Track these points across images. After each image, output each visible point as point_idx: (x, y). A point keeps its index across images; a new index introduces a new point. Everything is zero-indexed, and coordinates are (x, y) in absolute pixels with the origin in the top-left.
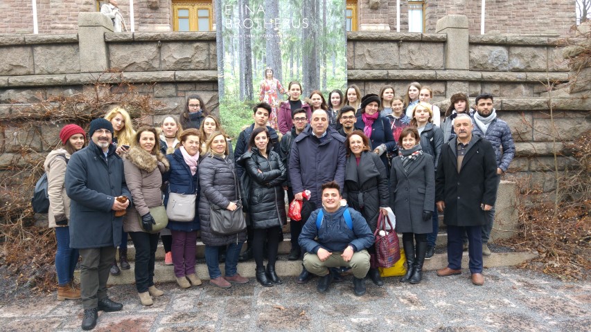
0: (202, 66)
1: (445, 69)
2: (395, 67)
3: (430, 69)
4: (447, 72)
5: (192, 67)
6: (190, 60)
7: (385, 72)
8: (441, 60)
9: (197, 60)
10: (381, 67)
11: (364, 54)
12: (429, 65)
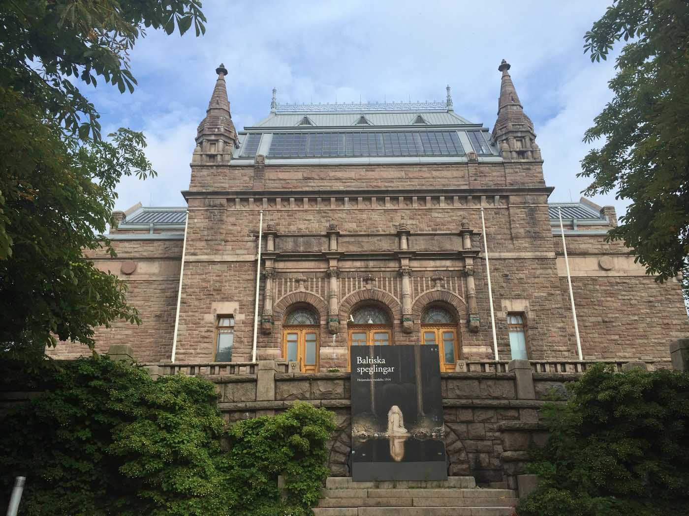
1: (517, 399)
2: (478, 397)
3: (505, 398)
4: (518, 401)
5: (333, 397)
6: (331, 392)
7: (470, 401)
8: (513, 391)
9: (336, 392)
10: (467, 398)
11: (454, 388)
12: (504, 396)
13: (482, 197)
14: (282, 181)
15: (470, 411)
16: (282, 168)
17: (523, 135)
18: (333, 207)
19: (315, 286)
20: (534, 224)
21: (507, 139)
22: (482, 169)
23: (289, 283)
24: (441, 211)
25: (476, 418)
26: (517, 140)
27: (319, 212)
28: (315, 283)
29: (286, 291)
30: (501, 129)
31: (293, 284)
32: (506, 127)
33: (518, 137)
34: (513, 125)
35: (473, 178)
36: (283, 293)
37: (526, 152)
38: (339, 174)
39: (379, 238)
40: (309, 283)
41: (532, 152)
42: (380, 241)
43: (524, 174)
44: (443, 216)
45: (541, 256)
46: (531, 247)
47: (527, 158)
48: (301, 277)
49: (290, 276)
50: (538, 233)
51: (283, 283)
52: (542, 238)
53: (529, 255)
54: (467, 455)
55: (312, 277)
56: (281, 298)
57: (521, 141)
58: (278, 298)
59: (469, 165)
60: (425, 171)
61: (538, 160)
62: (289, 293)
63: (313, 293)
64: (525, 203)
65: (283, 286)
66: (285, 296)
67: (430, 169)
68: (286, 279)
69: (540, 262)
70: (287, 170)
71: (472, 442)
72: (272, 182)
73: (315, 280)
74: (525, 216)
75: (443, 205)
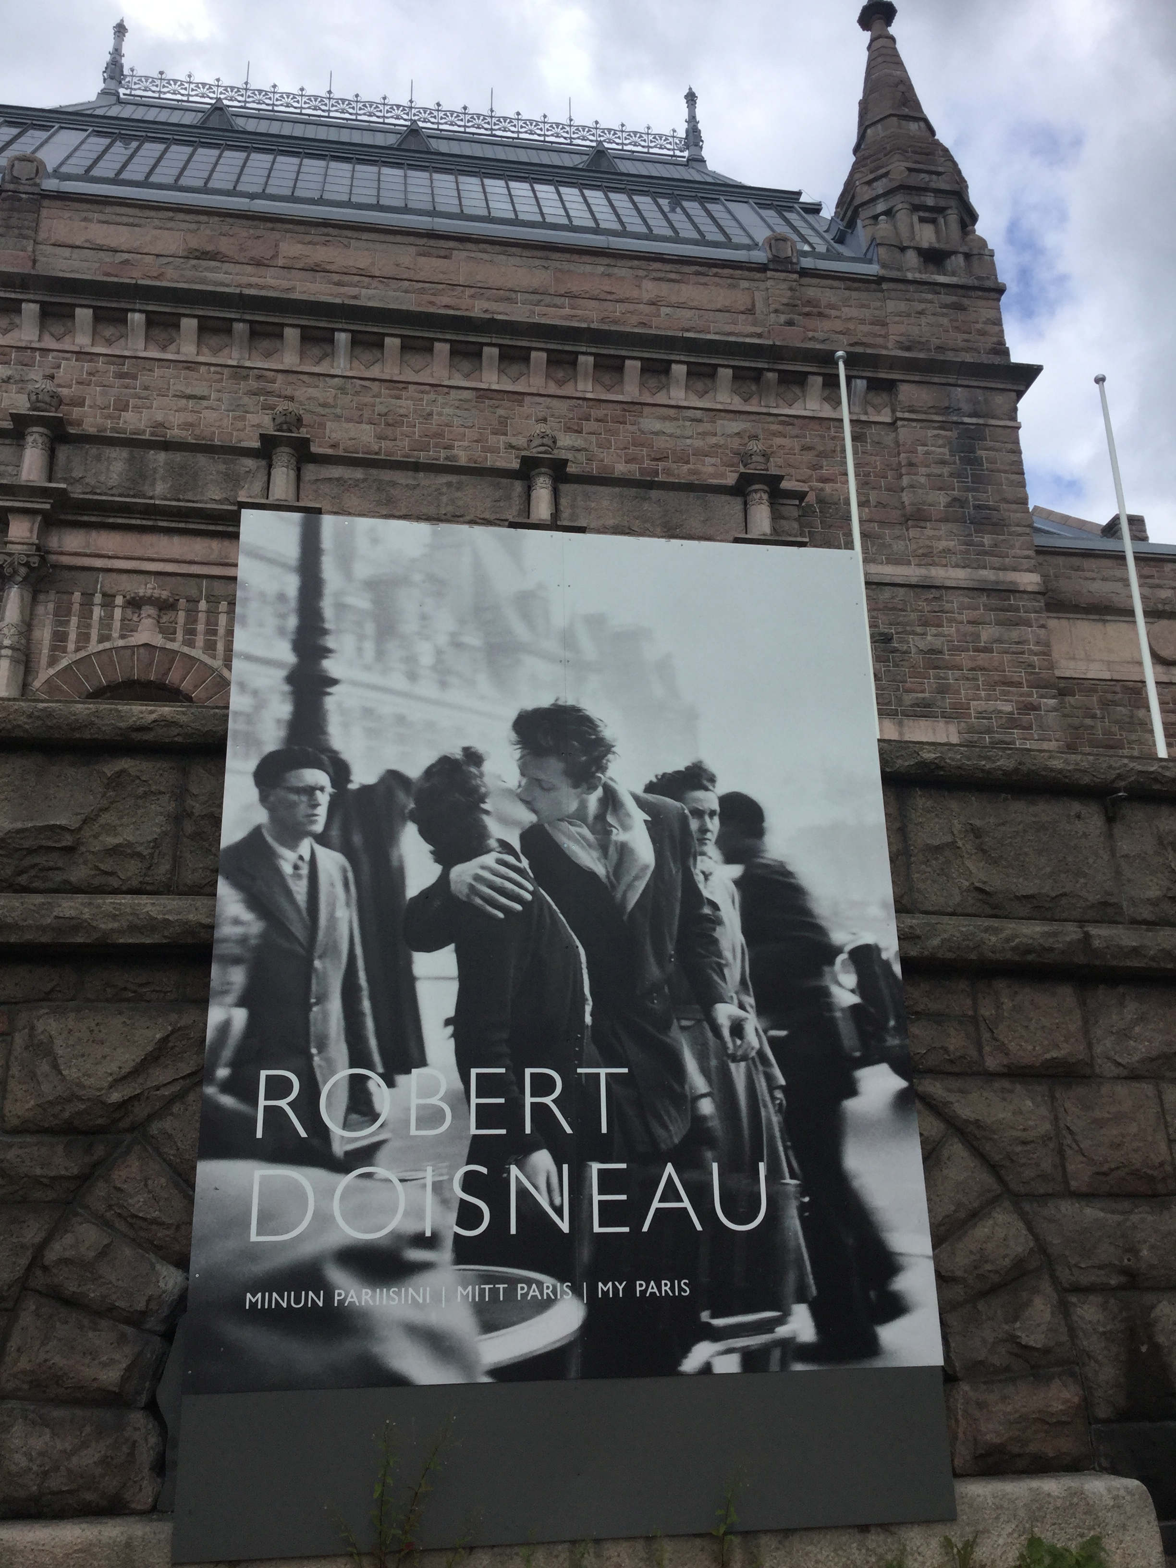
0: (131, 870)
2: (1112, 911)
5: (79, 873)
6: (68, 840)
7: (1071, 933)
9: (111, 841)
11: (953, 845)
13: (811, 378)
14: (102, 254)
15: (1067, 995)
16: (108, 209)
17: (942, 203)
18: (289, 359)
19: (201, 627)
20: (977, 479)
21: (889, 213)
22: (811, 293)
23: (97, 612)
24: (672, 412)
25: (1105, 1045)
26: (922, 220)
27: (239, 372)
28: (202, 617)
29: (83, 638)
30: (869, 183)
31: (118, 613)
32: (886, 175)
33: (926, 208)
34: (910, 170)
35: (783, 318)
36: (71, 646)
37: (949, 254)
38: (321, 254)
39: (453, 479)
40: (182, 615)
41: (968, 256)
42: (459, 487)
43: (945, 321)
44: (678, 432)
45: (997, 583)
46: (961, 552)
47: (953, 274)
48: (147, 588)
49: (105, 582)
50: (988, 508)
51: (76, 607)
52: (997, 526)
53: (957, 575)
54: (1064, 1309)
55: (193, 593)
56: (64, 663)
57: (933, 221)
58: (52, 662)
59: (769, 274)
60: (622, 278)
61: (988, 284)
62: (94, 646)
63: (193, 653)
64: (947, 410)
65: (74, 620)
66: (82, 654)
67: (641, 273)
68: (88, 596)
69: (994, 602)
70: (125, 219)
71: (1092, 1213)
72: (67, 252)
73: (203, 605)
74: (946, 450)
75: (678, 395)
